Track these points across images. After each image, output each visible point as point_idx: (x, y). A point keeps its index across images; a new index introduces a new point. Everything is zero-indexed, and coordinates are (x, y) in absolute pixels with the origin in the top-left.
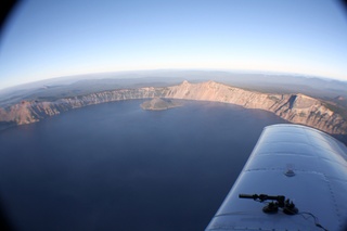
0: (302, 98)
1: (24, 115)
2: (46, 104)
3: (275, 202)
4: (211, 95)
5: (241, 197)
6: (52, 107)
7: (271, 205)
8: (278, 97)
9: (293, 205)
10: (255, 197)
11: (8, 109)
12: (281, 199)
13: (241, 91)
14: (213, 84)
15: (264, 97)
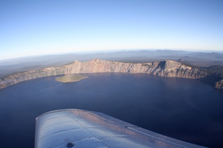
0: (170, 62)
8: (149, 64)
14: (98, 60)
15: (139, 65)
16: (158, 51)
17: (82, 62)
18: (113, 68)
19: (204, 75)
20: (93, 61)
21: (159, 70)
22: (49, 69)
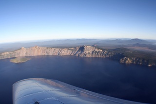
0: (87, 47)
14: (37, 47)
15: (66, 50)
16: (78, 40)
17: (27, 48)
18: (48, 52)
19: (111, 54)
20: (34, 48)
21: (80, 52)
22: (5, 53)
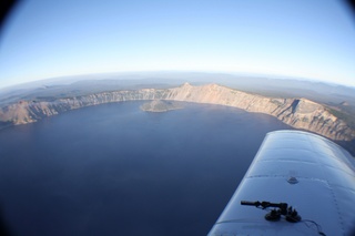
0: (305, 102)
1: (22, 116)
2: (44, 105)
3: (277, 209)
4: (212, 98)
5: (242, 204)
6: (50, 108)
7: (273, 212)
8: (281, 101)
9: (295, 213)
10: (257, 204)
11: (5, 109)
12: (283, 206)
13: (244, 94)
15: (266, 101)
17: (194, 85)
21: (289, 112)
22: (148, 90)
